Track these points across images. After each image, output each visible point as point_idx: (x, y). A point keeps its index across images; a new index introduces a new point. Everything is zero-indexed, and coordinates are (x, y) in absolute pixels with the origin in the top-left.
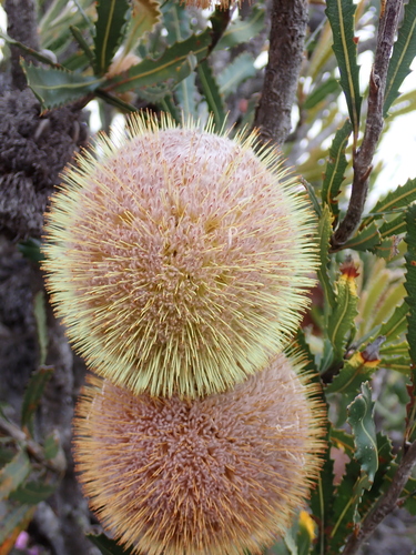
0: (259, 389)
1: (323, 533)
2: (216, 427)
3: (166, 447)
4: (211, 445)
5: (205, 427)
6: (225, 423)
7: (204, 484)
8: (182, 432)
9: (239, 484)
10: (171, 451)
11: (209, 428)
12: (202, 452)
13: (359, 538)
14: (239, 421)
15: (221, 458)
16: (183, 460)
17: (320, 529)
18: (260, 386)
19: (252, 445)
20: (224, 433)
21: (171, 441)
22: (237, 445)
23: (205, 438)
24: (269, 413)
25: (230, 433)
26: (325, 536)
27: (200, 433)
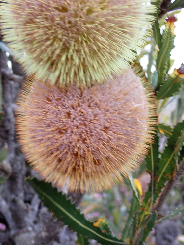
0: (122, 84)
1: (153, 180)
2: (98, 102)
3: (69, 114)
4: (96, 112)
5: (92, 102)
6: (104, 100)
7: (92, 135)
8: (79, 105)
9: (111, 135)
10: (72, 116)
11: (94, 103)
12: (90, 116)
13: (174, 179)
14: (112, 100)
15: (102, 120)
16: (79, 121)
17: (151, 178)
18: (122, 82)
19: (119, 113)
20: (103, 105)
21: (72, 111)
22: (110, 113)
23: (92, 109)
24: (128, 97)
25: (107, 106)
26: (154, 181)
27: (89, 106)
